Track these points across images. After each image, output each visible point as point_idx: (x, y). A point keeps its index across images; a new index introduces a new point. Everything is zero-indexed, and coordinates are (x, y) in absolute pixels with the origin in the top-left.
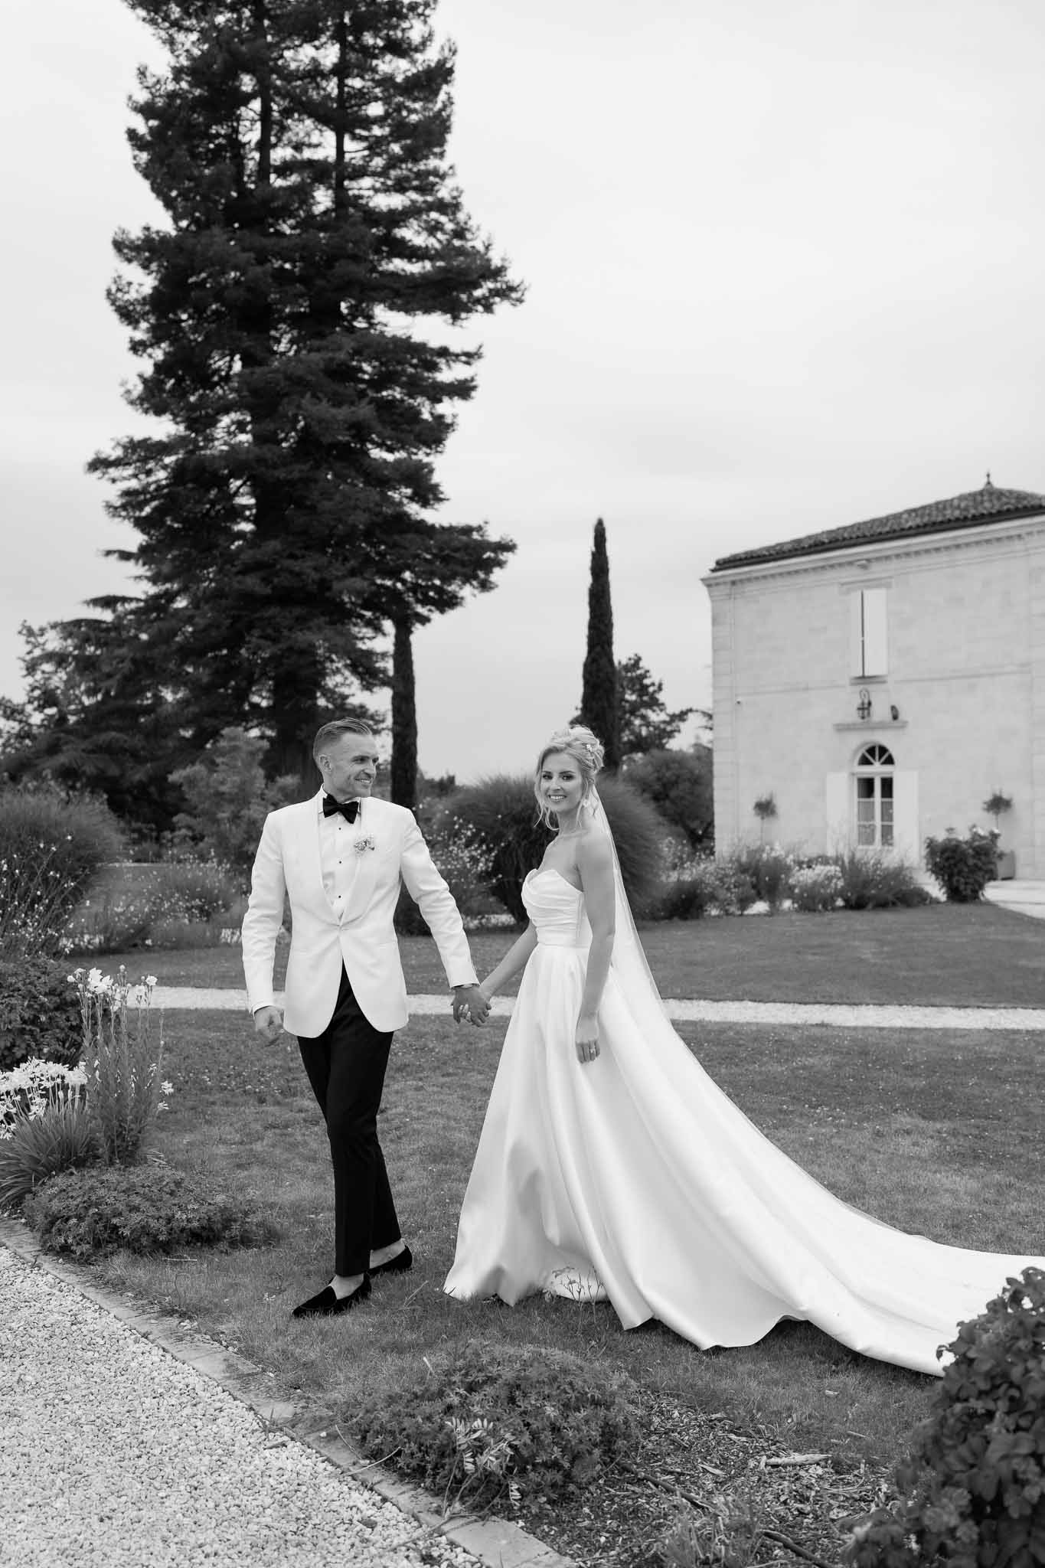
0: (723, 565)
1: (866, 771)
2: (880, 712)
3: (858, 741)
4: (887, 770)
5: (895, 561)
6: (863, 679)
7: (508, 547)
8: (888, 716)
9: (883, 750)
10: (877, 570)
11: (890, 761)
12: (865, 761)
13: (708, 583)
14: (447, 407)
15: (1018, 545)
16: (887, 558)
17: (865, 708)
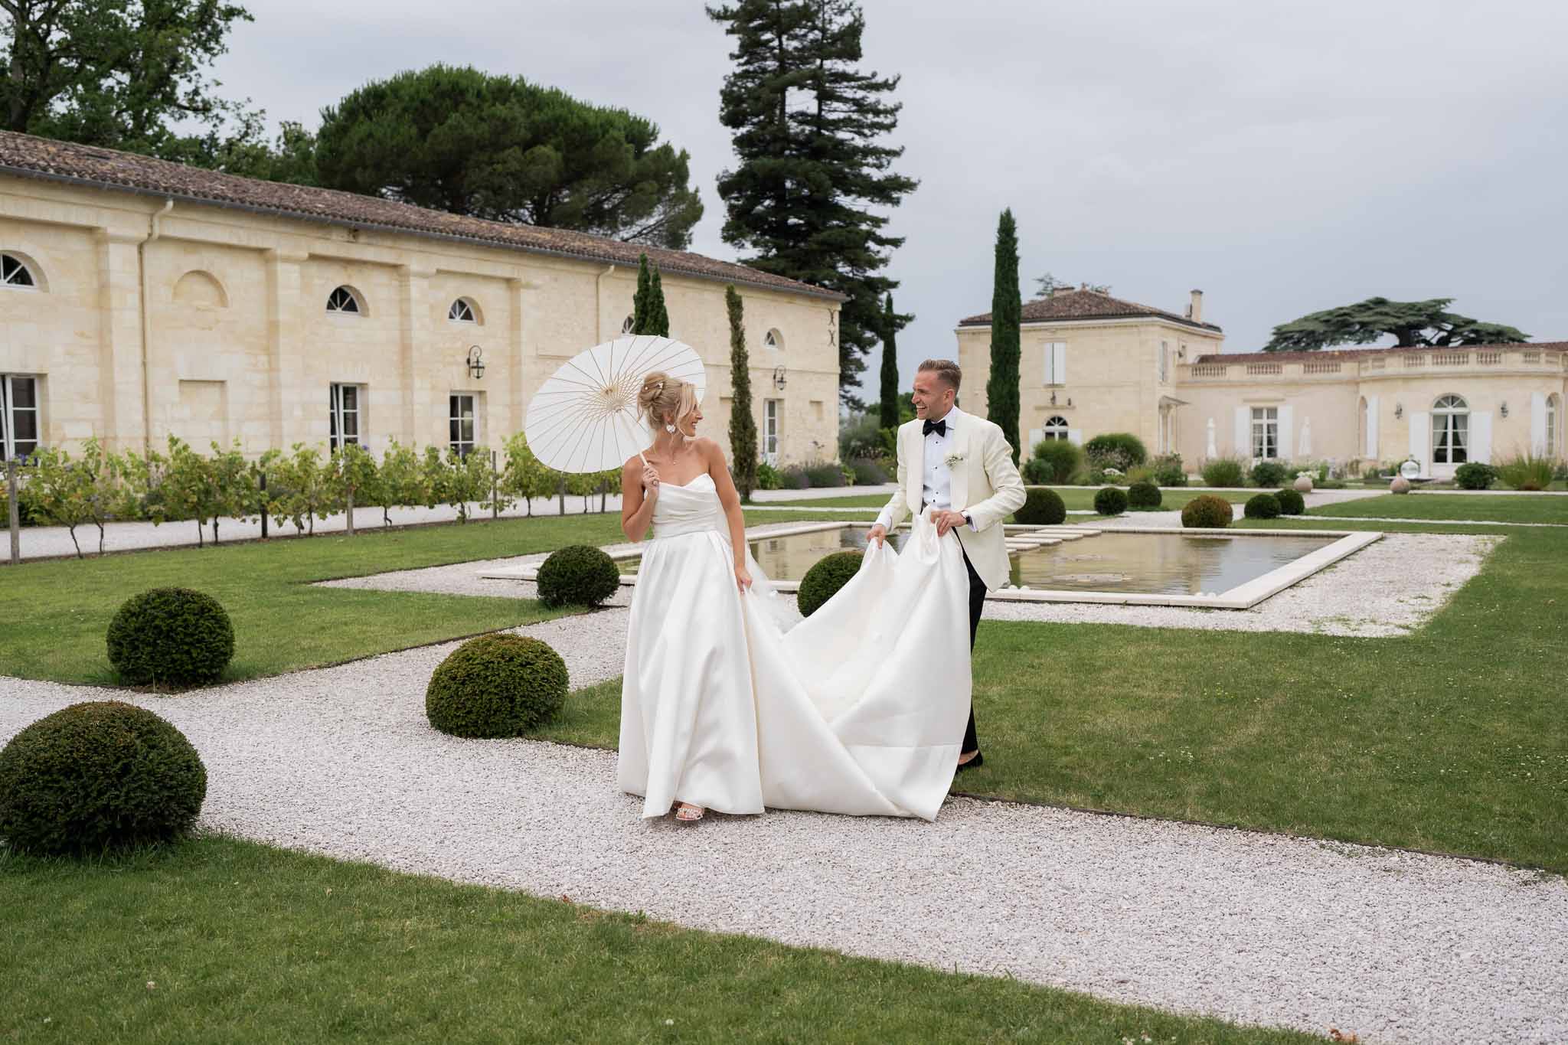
0: (964, 323)
1: (1050, 429)
2: (1061, 401)
3: (1047, 415)
4: (1063, 428)
5: (1070, 331)
6: (1053, 385)
7: (908, 318)
8: (1066, 403)
9: (1060, 419)
10: (1059, 335)
11: (1065, 424)
12: (1049, 424)
13: (958, 333)
14: (885, 251)
15: (1135, 330)
16: (1067, 329)
17: (1054, 398)
